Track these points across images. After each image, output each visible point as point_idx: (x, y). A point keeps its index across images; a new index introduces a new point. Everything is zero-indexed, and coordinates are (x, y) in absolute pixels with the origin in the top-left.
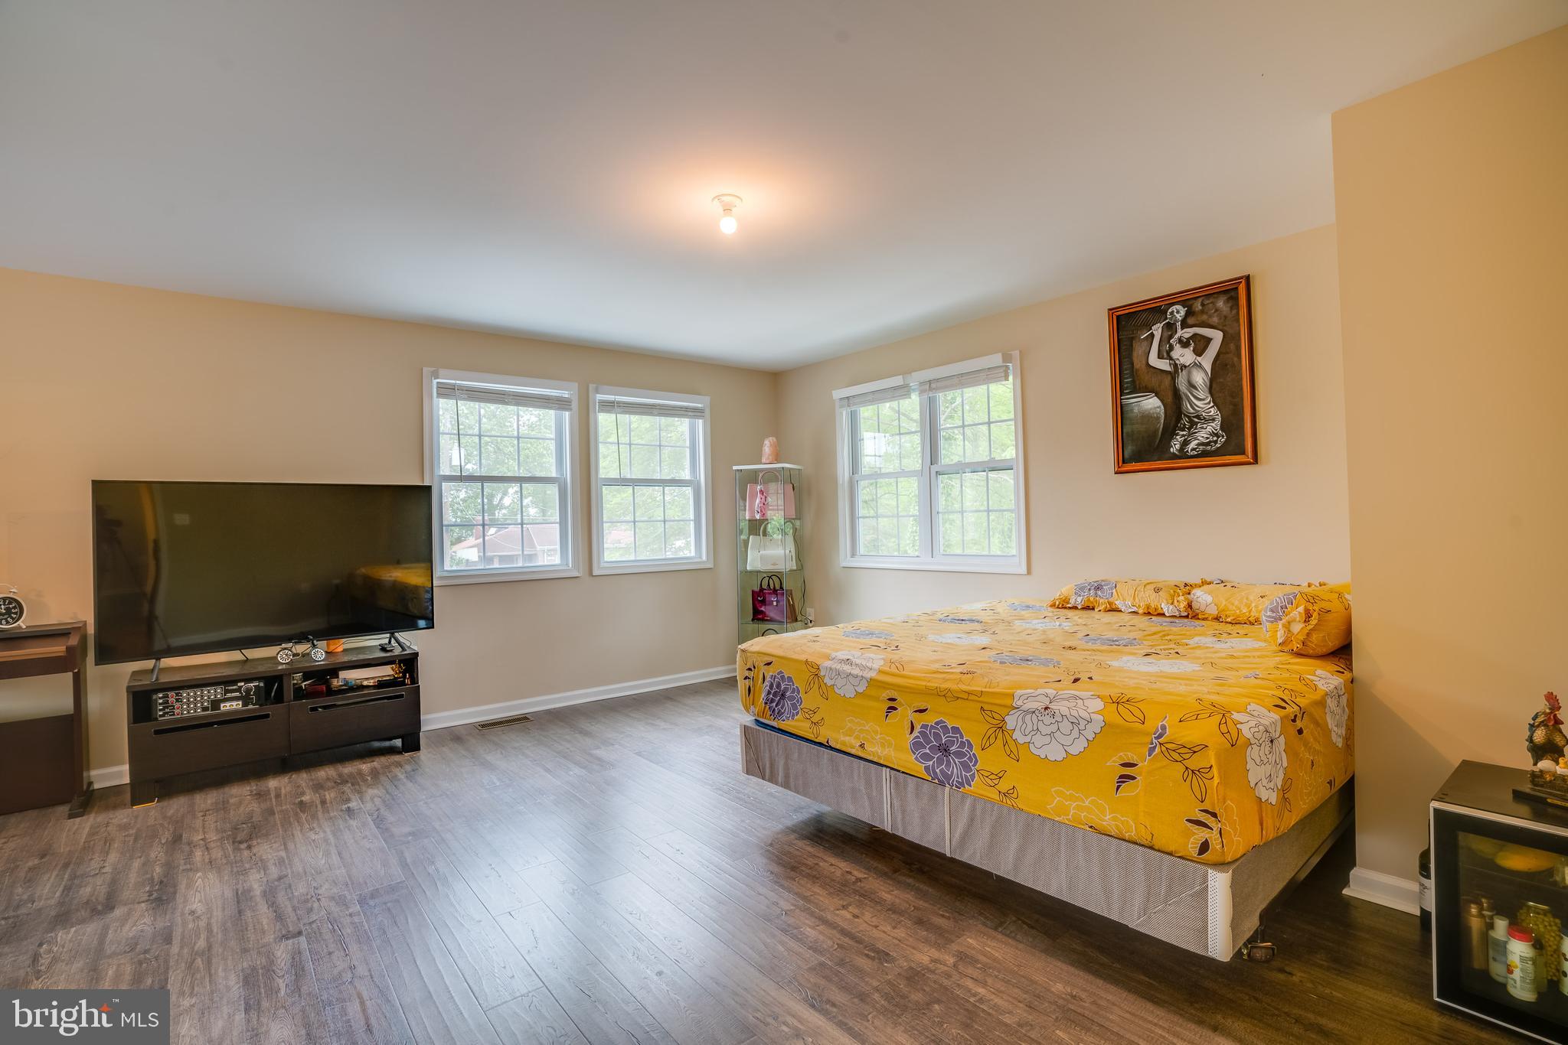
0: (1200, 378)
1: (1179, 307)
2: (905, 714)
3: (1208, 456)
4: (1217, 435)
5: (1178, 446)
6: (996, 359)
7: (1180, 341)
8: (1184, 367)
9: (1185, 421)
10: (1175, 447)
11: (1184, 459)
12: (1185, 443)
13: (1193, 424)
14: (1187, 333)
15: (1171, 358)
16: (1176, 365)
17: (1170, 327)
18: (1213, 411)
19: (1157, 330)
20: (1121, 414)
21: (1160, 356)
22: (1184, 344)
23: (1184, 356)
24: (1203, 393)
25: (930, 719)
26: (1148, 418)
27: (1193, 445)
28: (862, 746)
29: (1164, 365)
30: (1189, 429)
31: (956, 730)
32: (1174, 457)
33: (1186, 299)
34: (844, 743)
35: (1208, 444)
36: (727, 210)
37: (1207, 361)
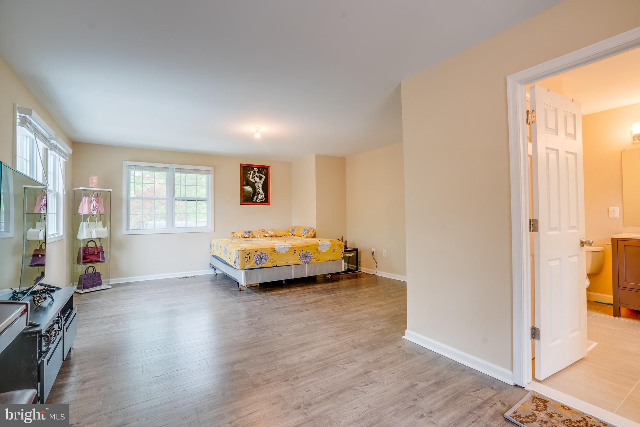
0: (260, 185)
1: (257, 168)
2: (298, 252)
3: (261, 203)
4: (263, 198)
5: (255, 200)
6: (209, 168)
7: (257, 176)
8: (257, 182)
9: (257, 194)
10: (254, 200)
11: (256, 203)
12: (257, 199)
13: (258, 195)
14: (258, 175)
15: (254, 179)
16: (255, 181)
17: (254, 172)
18: (262, 193)
19: (252, 172)
20: (243, 190)
21: (252, 178)
22: (257, 177)
23: (257, 180)
24: (261, 188)
25: (304, 252)
26: (248, 192)
27: (258, 200)
28: (287, 263)
29: (253, 180)
30: (258, 196)
31: (309, 252)
32: (254, 202)
33: (258, 167)
34: (282, 264)
35: (261, 200)
36: (257, 131)
37: (262, 181)
